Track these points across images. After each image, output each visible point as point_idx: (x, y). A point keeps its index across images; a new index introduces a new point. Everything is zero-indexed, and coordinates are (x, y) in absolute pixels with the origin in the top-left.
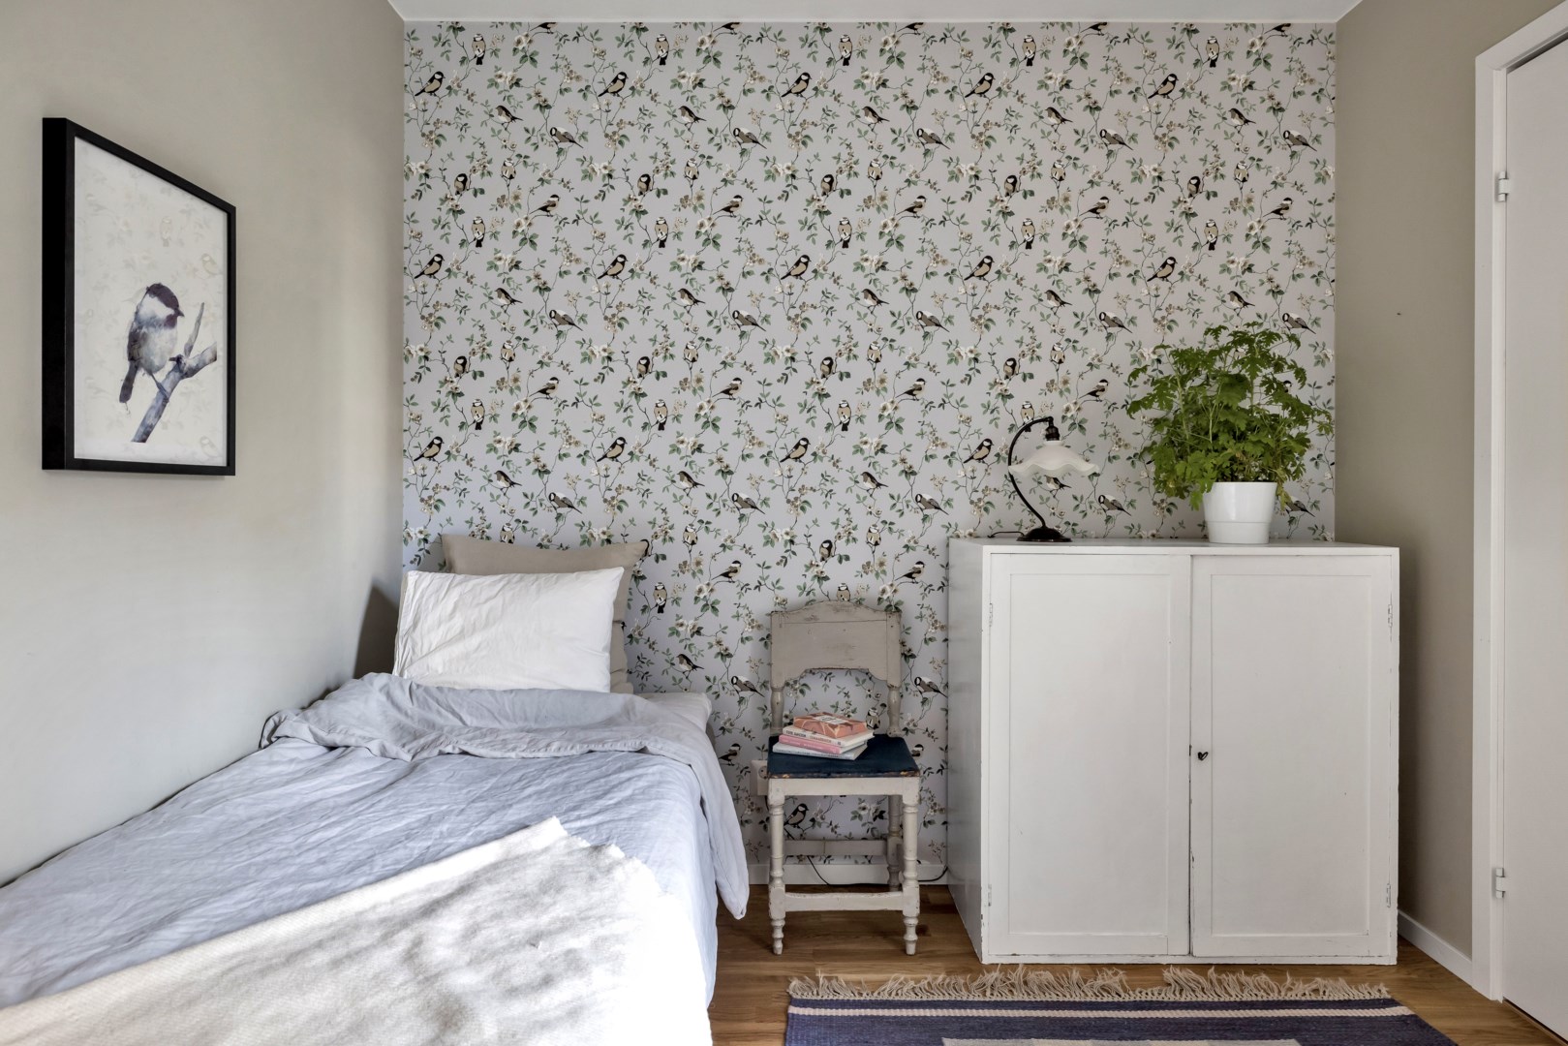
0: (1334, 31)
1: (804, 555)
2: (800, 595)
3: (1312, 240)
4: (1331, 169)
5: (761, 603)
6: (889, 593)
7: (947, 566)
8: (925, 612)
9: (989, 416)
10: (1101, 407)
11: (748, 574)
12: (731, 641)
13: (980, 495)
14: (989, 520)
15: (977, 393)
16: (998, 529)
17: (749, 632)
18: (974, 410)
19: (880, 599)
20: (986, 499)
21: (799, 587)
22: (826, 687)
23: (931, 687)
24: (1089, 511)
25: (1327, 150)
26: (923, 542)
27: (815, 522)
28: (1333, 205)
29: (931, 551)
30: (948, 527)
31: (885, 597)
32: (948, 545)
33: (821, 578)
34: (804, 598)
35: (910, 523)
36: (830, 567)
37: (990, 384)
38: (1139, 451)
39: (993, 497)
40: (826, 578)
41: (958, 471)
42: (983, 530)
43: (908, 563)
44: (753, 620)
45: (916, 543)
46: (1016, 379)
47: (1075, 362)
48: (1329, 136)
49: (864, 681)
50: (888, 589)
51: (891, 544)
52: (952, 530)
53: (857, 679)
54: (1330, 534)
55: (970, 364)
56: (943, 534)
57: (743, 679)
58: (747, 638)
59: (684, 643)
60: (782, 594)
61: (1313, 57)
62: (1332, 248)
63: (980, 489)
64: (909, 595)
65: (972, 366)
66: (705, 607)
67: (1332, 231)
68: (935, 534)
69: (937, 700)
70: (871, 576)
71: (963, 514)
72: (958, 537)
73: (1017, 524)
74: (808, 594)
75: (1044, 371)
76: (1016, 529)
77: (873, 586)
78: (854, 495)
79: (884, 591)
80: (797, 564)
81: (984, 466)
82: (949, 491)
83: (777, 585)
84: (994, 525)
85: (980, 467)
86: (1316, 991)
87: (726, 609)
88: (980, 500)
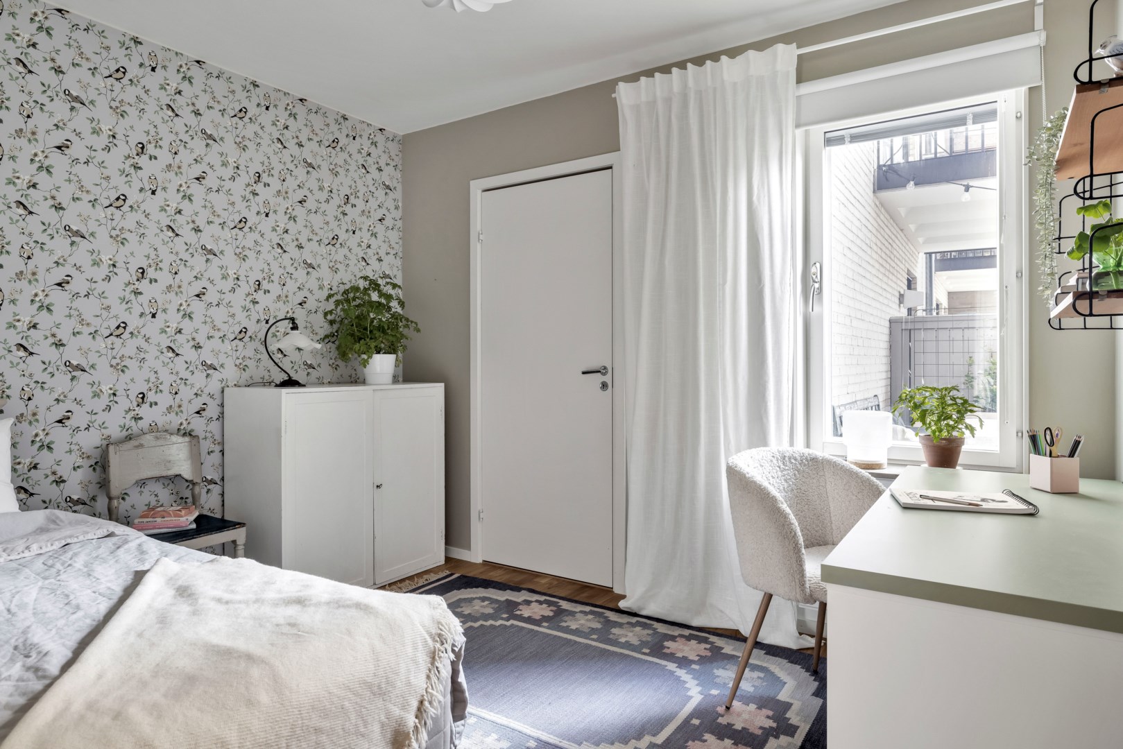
0: (401, 138)
1: (123, 403)
2: (121, 431)
3: (394, 236)
4: (400, 204)
5: (90, 440)
6: (185, 425)
7: (222, 405)
8: (208, 434)
9: (245, 314)
10: (304, 312)
11: (79, 420)
12: (63, 471)
13: (240, 361)
14: (246, 375)
15: (239, 299)
16: (252, 382)
17: (80, 462)
18: (237, 310)
19: (179, 429)
20: (244, 364)
21: (120, 426)
22: (141, 493)
23: (212, 482)
24: (299, 370)
25: (398, 194)
26: (206, 391)
27: (132, 380)
28: (401, 221)
29: (211, 396)
30: (222, 381)
31: (182, 427)
32: (223, 392)
33: (137, 419)
34: (125, 433)
35: (199, 379)
36: (144, 411)
37: (246, 294)
38: (322, 337)
39: (248, 362)
40: (141, 418)
41: (228, 346)
42: (242, 382)
43: (197, 405)
44: (83, 453)
45: (202, 391)
46: (261, 292)
47: (291, 286)
48: (399, 187)
49: (168, 485)
50: (184, 422)
51: (186, 393)
52: (224, 383)
53: (164, 484)
54: (401, 379)
55: (234, 281)
56: (219, 386)
57: (75, 497)
58: (78, 467)
59: (21, 478)
60: (106, 432)
61: (394, 148)
62: (401, 242)
63: (240, 358)
64: (198, 425)
65: (236, 282)
66: (41, 447)
67: (401, 233)
68: (214, 386)
69: (216, 489)
70: (173, 414)
71: (230, 373)
72: (228, 386)
73: (261, 378)
74: (127, 430)
75: (275, 289)
76: (261, 381)
77: (175, 421)
78: (161, 361)
79: (181, 424)
80: (118, 410)
81: (243, 344)
82: (222, 358)
83: (103, 426)
84: (249, 379)
85: (241, 344)
86: (427, 580)
87: (60, 448)
88: (240, 364)
